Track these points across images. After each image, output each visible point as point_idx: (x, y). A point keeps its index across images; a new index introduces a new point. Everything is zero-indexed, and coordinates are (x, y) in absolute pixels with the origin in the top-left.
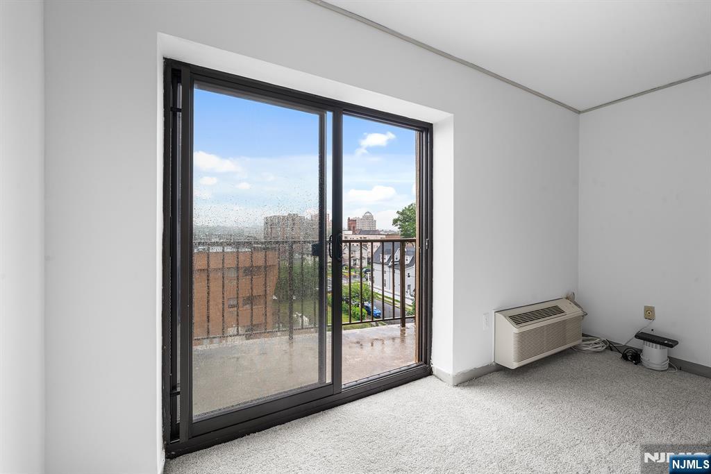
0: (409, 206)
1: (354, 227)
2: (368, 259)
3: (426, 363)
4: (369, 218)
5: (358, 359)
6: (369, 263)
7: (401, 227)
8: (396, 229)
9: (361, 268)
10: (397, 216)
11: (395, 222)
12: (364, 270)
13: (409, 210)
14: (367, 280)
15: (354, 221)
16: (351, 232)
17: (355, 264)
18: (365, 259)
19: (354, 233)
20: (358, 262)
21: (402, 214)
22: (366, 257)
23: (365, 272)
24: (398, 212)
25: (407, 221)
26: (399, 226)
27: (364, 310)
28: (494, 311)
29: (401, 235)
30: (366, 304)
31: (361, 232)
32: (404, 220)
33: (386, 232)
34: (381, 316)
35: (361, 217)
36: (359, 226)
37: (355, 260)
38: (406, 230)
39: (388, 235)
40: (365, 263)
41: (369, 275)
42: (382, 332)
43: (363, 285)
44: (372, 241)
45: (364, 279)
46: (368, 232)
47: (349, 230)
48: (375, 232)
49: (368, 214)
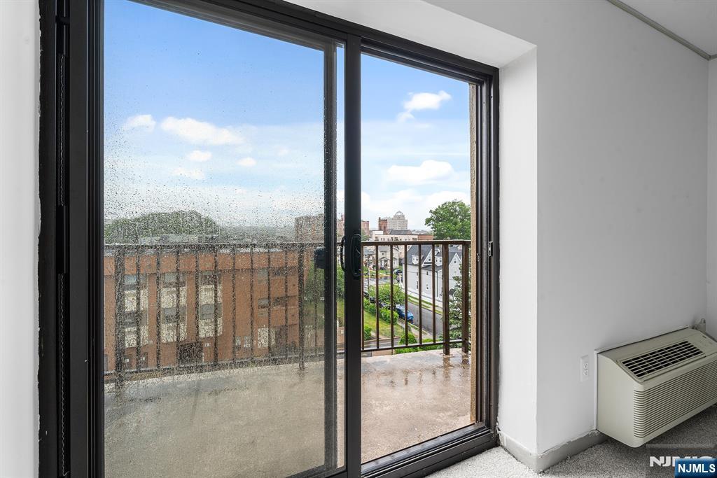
0: (443, 205)
1: (385, 227)
2: (400, 260)
3: (488, 425)
4: (400, 218)
5: (388, 408)
6: (400, 264)
7: (435, 226)
8: (429, 229)
9: (392, 270)
10: (429, 215)
11: (428, 221)
12: (396, 271)
13: (442, 209)
14: (398, 281)
15: (385, 221)
16: (382, 232)
17: (386, 265)
18: (396, 259)
19: (385, 233)
20: (389, 263)
21: (435, 213)
22: (398, 258)
23: (397, 274)
24: (431, 211)
25: (440, 221)
26: (431, 226)
27: (395, 313)
28: (596, 352)
29: (434, 235)
30: (398, 306)
31: (393, 232)
32: (438, 220)
33: (417, 232)
34: (418, 339)
35: (392, 217)
36: (389, 226)
37: (386, 261)
38: (440, 230)
39: (420, 235)
40: (396, 265)
41: (400, 277)
42: (419, 361)
43: (394, 287)
44: (406, 244)
45: (395, 281)
46: (399, 233)
47: (380, 230)
48: (407, 232)
49: (399, 214)
